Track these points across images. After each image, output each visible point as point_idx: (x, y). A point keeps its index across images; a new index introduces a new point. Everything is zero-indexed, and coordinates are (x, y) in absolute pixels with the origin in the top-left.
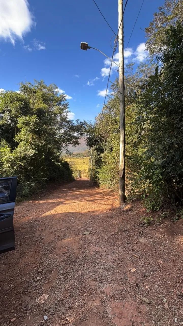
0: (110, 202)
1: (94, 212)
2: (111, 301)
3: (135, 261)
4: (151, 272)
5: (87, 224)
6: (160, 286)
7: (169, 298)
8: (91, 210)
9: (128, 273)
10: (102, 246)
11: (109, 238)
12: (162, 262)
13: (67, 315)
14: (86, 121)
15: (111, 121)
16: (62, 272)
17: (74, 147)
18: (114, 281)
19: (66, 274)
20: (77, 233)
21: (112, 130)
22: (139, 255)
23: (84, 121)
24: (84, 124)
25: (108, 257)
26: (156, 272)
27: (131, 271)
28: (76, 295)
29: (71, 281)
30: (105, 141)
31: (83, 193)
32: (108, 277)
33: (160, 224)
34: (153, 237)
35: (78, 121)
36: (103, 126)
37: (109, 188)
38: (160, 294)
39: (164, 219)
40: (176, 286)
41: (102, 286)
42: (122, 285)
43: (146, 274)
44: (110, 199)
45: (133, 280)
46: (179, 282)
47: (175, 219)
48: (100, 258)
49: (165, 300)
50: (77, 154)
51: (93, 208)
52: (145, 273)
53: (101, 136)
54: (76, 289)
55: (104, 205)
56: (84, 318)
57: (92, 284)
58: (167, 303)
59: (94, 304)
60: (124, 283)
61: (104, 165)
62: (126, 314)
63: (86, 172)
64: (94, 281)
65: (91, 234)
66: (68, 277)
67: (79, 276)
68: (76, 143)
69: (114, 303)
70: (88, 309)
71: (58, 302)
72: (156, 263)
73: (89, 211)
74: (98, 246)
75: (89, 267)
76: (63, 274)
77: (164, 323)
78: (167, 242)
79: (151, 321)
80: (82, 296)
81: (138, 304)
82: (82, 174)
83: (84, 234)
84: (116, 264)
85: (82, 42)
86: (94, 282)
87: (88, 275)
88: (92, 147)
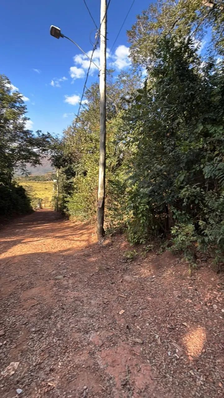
0: (85, 237)
1: (66, 251)
2: (101, 351)
3: (122, 302)
4: (141, 311)
5: (59, 266)
6: (151, 323)
7: (161, 334)
8: (62, 249)
9: (116, 317)
10: (82, 290)
11: (89, 279)
12: (150, 299)
13: (49, 380)
14: (51, 134)
15: (84, 138)
16: (33, 330)
17: (33, 167)
18: (101, 328)
19: (39, 331)
20: (48, 278)
21: (86, 149)
22: (126, 295)
23: (49, 133)
24: (48, 137)
25: (90, 303)
26: (145, 310)
27: (118, 313)
28: (57, 353)
29: (47, 339)
30: (78, 162)
31: (48, 228)
32: (94, 324)
33: (145, 259)
34: (138, 273)
35: (39, 133)
36: (74, 143)
37: (82, 221)
38: (151, 332)
39: (148, 252)
40: (166, 320)
41: (88, 336)
42: (111, 331)
43: (136, 314)
44: (84, 234)
45: (122, 323)
46: (169, 316)
47: (160, 252)
48: (81, 304)
49: (157, 336)
50: (37, 177)
51: (65, 246)
52: (134, 313)
53: (71, 154)
54: (56, 347)
55: (79, 242)
56: (72, 378)
57: (76, 337)
58: (159, 339)
59: (81, 358)
60: (113, 328)
61: (76, 193)
62: (119, 360)
63: (48, 201)
64: (78, 332)
65: (66, 278)
66: (44, 334)
67: (57, 330)
68: (36, 162)
69: (104, 353)
70: (75, 366)
71: (34, 368)
72: (145, 300)
73: (59, 250)
74: (77, 291)
75: (69, 317)
76: (35, 332)
77: (158, 359)
78: (154, 276)
79: (146, 361)
80: (65, 353)
81: (131, 347)
82: (43, 203)
83: (57, 278)
84: (101, 308)
85: (52, 26)
86: (78, 334)
87: (69, 327)
88: (59, 168)
